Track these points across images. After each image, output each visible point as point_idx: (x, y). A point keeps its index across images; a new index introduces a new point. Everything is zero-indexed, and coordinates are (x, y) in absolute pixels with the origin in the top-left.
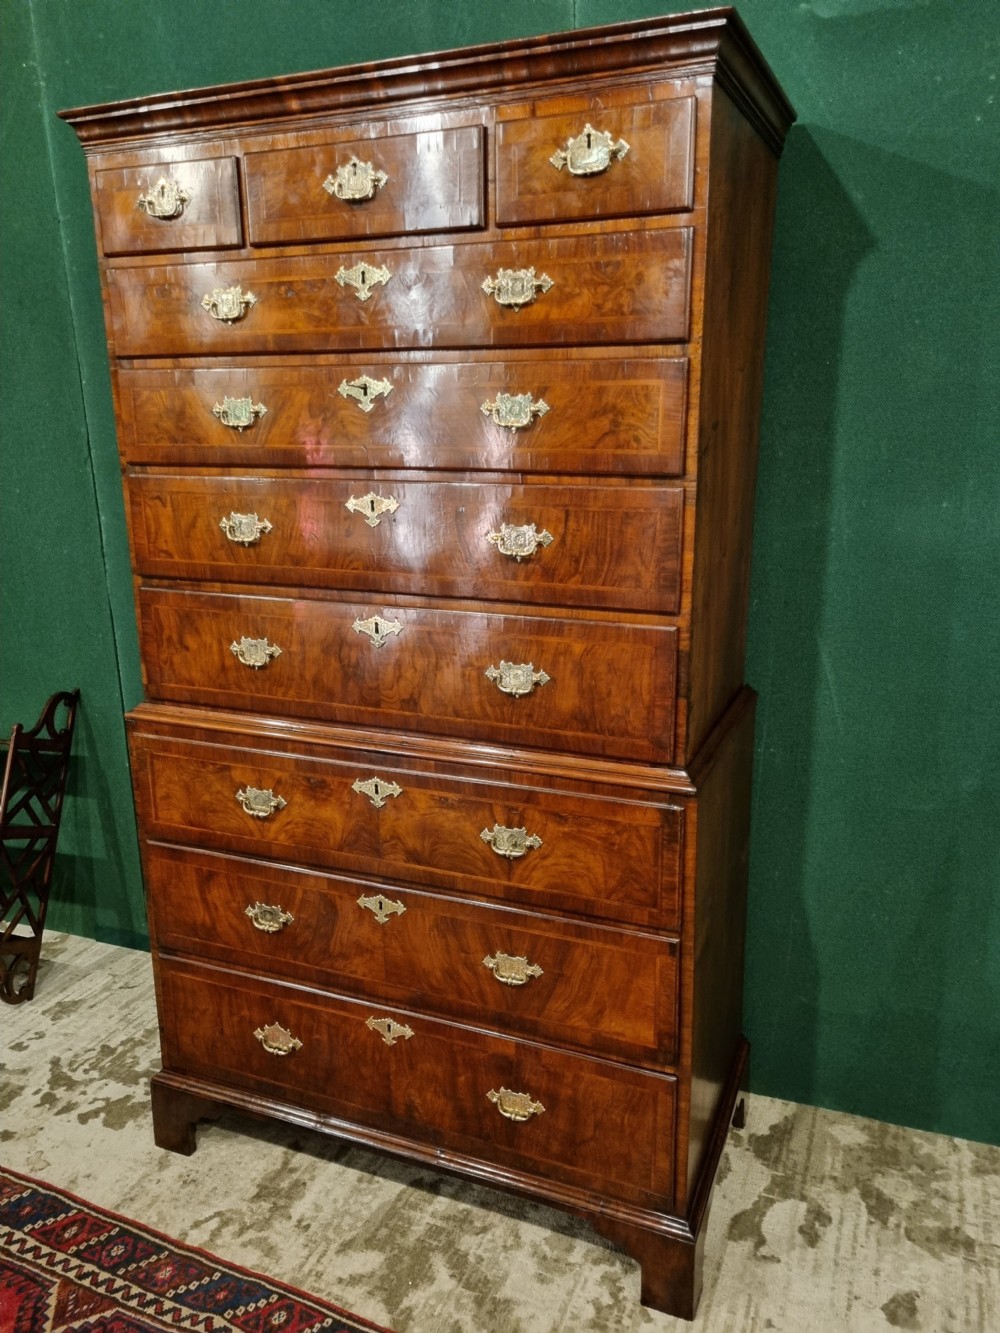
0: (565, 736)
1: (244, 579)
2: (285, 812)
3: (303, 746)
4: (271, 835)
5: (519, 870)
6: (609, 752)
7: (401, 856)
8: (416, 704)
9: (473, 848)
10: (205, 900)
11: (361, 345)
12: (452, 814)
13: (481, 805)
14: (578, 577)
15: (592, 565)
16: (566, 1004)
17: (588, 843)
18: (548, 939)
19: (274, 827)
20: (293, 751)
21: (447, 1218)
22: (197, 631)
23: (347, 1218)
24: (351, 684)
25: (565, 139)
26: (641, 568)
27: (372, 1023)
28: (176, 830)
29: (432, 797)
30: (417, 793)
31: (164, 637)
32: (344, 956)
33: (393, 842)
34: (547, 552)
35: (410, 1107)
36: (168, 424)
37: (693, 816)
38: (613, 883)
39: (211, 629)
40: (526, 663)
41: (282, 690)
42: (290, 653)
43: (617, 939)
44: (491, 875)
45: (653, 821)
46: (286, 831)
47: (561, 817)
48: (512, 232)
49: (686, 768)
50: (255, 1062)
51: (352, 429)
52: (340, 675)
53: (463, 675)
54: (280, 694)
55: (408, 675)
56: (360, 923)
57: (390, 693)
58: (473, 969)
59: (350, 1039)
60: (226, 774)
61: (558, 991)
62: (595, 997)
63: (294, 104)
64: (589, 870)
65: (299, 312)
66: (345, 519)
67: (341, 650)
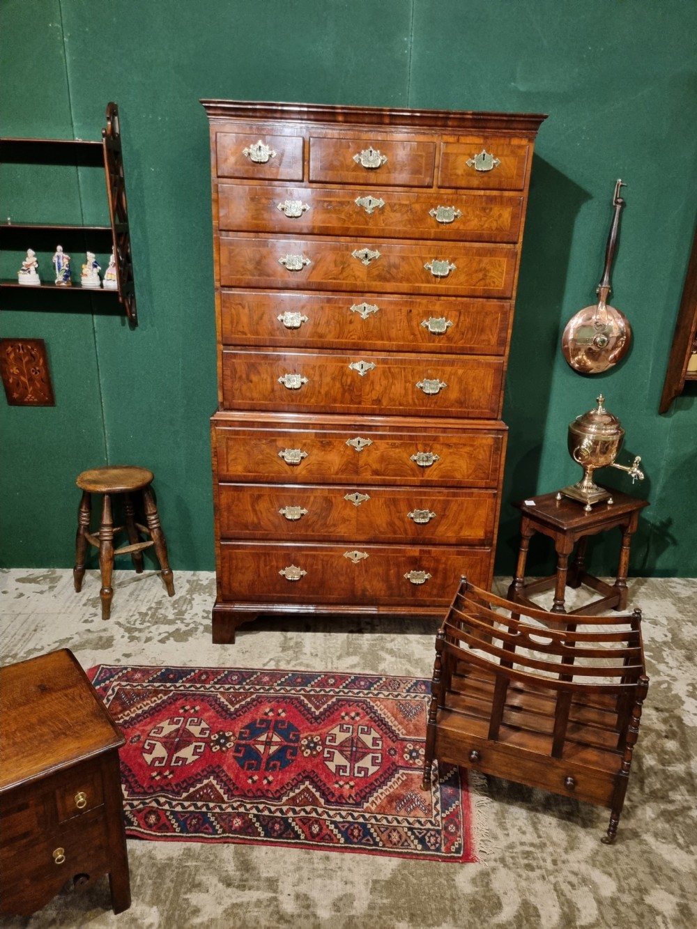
2: (306, 460)
3: (318, 426)
4: (298, 472)
5: (428, 471)
6: (470, 416)
7: (369, 473)
8: (380, 401)
9: (406, 465)
10: (254, 511)
11: (366, 234)
12: (397, 450)
13: (412, 444)
14: (463, 341)
15: (469, 336)
16: (446, 527)
17: (461, 455)
18: (439, 500)
19: (299, 468)
20: (313, 429)
21: (374, 640)
22: (259, 373)
23: (331, 649)
24: (347, 394)
25: (474, 155)
26: (491, 337)
27: (346, 555)
28: (239, 476)
29: (388, 443)
30: (378, 442)
31: (237, 376)
32: (334, 525)
33: (366, 467)
34: (449, 330)
35: (364, 590)
36: (250, 266)
37: (506, 439)
38: (470, 471)
39: (267, 371)
40: (436, 379)
41: (307, 400)
42: (313, 381)
43: (471, 495)
44: (414, 476)
45: (490, 443)
46: (306, 469)
47: (449, 445)
48: (442, 191)
49: (502, 419)
50: (278, 587)
51: (357, 273)
52: (341, 390)
53: (405, 387)
54: (305, 402)
55: (377, 388)
56: (345, 508)
57: (366, 397)
58: (402, 519)
59: (334, 565)
60: (274, 443)
61: (442, 522)
62: (459, 521)
63: (340, 118)
64: (460, 467)
65: (334, 216)
66: (350, 315)
67: (342, 378)
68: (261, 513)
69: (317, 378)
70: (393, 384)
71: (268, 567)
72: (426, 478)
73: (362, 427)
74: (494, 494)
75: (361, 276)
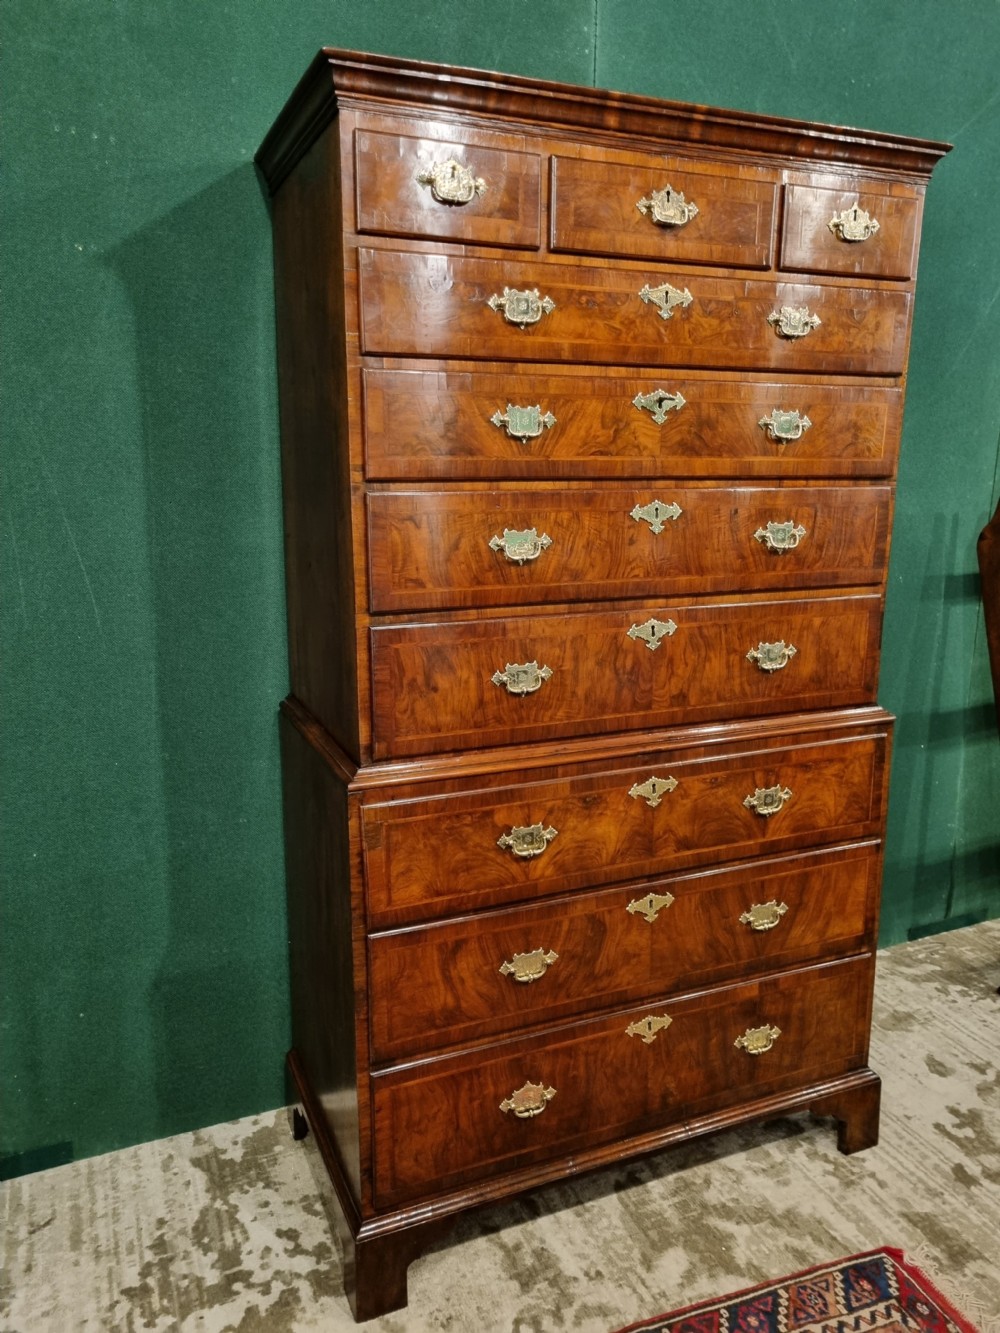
0: (804, 698)
1: (513, 601)
2: (554, 843)
3: (575, 767)
4: (538, 873)
5: (772, 825)
7: (672, 847)
8: (684, 697)
9: (737, 817)
12: (721, 791)
13: (745, 774)
14: (820, 563)
15: (831, 552)
16: (803, 928)
17: (826, 782)
18: (793, 877)
19: (543, 864)
20: (566, 774)
21: (675, 1193)
22: (450, 667)
23: (614, 1245)
24: (625, 691)
27: (632, 1029)
28: (414, 908)
30: (689, 780)
31: (405, 682)
32: (610, 973)
33: (667, 836)
34: (800, 544)
35: (665, 1096)
36: (433, 434)
38: (840, 809)
39: (469, 662)
40: (779, 641)
41: (549, 713)
42: (562, 672)
44: (750, 837)
45: (870, 748)
46: (555, 863)
47: (806, 766)
49: (878, 703)
50: (498, 1141)
51: (643, 440)
52: (614, 684)
53: (728, 662)
54: (546, 719)
55: (680, 672)
56: (628, 930)
57: (661, 692)
58: (730, 931)
59: (609, 1059)
60: (488, 820)
61: (798, 919)
62: (824, 911)
63: (612, 120)
64: (825, 805)
65: (600, 323)
66: (629, 528)
67: (616, 659)
68: (462, 981)
69: (568, 666)
70: (707, 659)
71: (476, 1104)
72: (770, 837)
73: (656, 756)
74: (877, 845)
75: (650, 446)
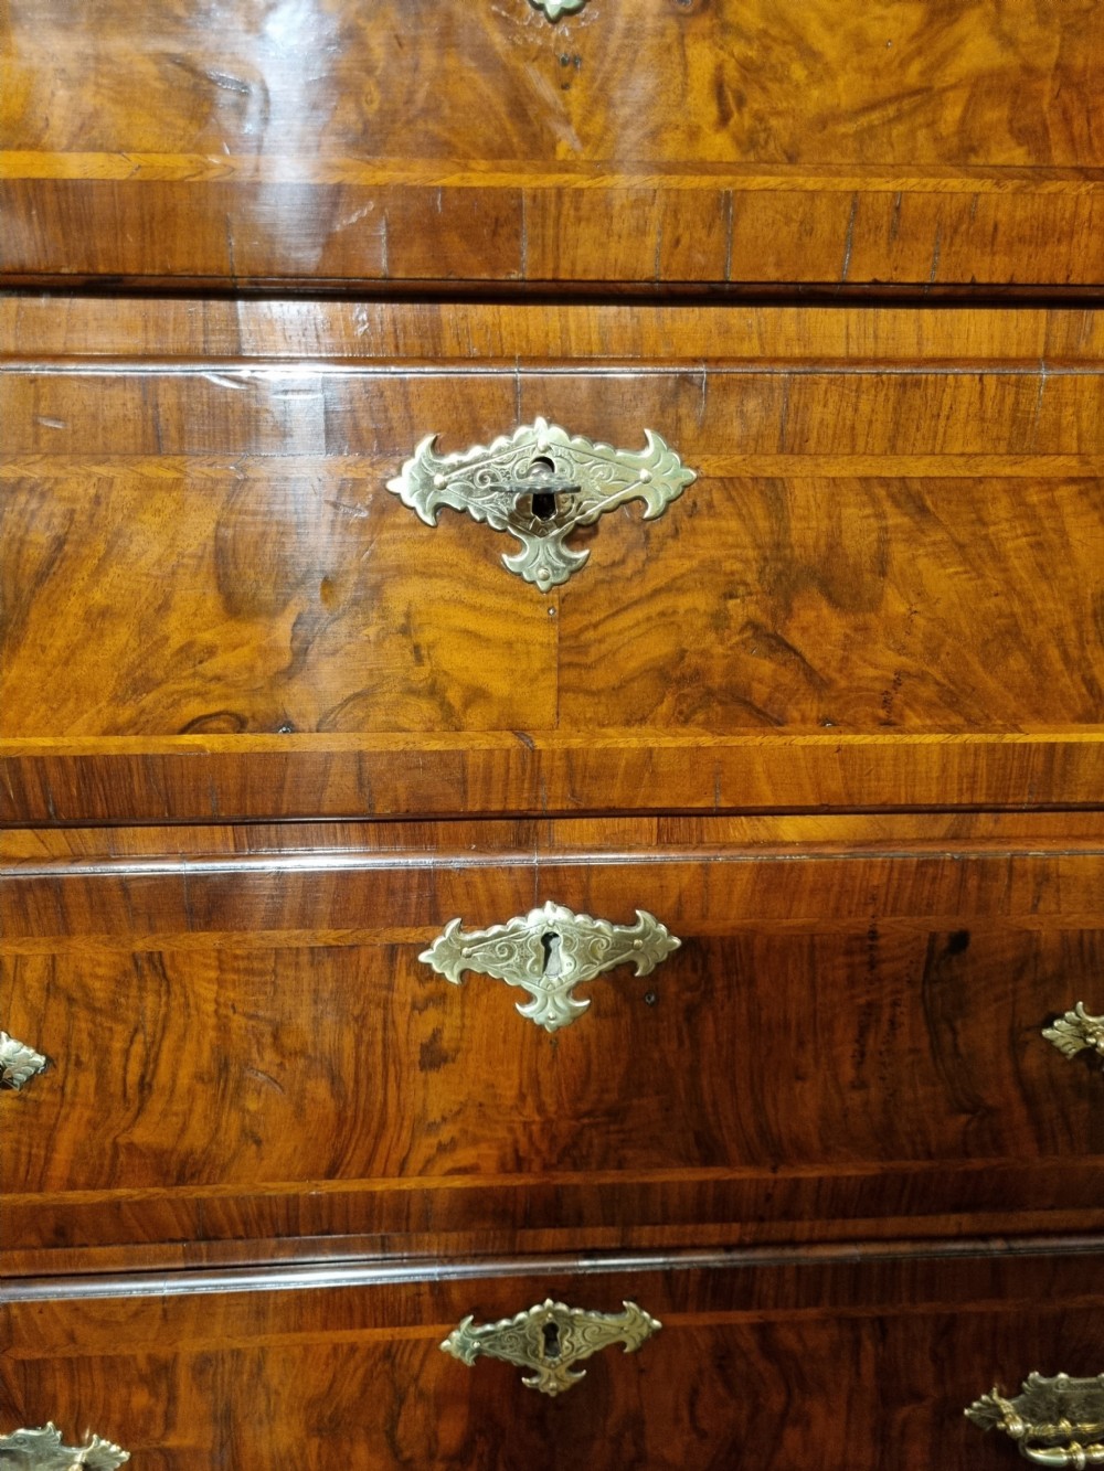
53: (882, 1425)
66: (418, 1007)
67: (393, 1419)
69: (193, 1437)
70: (790, 1416)
75: (500, 686)
